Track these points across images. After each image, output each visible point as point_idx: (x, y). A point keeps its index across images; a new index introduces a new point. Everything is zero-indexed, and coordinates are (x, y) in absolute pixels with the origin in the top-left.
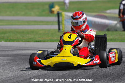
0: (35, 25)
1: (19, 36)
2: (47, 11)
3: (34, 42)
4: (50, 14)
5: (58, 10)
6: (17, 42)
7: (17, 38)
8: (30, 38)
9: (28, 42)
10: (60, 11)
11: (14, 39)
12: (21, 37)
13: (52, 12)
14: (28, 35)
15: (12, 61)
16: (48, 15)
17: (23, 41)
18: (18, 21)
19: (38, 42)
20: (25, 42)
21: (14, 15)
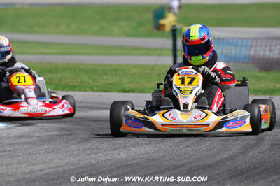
0: (121, 54)
1: (85, 77)
2: (150, 26)
3: (119, 92)
4: (155, 32)
5: (173, 24)
6: (80, 90)
7: (81, 82)
8: (110, 84)
9: (106, 91)
10: (178, 26)
11: (75, 84)
12: (91, 81)
13: (160, 27)
14: (104, 77)
15: (69, 133)
16: (150, 35)
17: (95, 88)
18: (84, 45)
19: (128, 92)
20: (98, 91)
21: (74, 34)
